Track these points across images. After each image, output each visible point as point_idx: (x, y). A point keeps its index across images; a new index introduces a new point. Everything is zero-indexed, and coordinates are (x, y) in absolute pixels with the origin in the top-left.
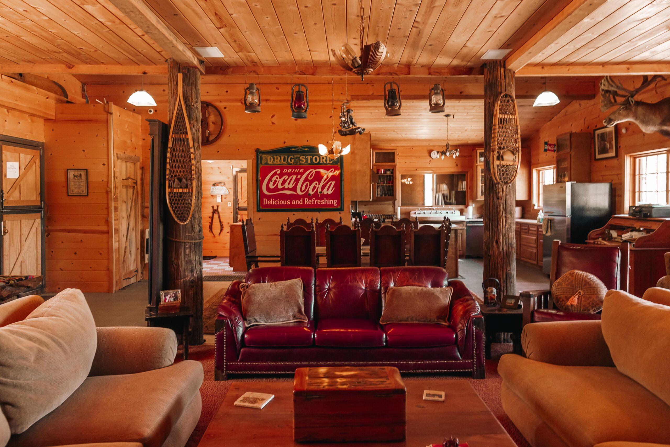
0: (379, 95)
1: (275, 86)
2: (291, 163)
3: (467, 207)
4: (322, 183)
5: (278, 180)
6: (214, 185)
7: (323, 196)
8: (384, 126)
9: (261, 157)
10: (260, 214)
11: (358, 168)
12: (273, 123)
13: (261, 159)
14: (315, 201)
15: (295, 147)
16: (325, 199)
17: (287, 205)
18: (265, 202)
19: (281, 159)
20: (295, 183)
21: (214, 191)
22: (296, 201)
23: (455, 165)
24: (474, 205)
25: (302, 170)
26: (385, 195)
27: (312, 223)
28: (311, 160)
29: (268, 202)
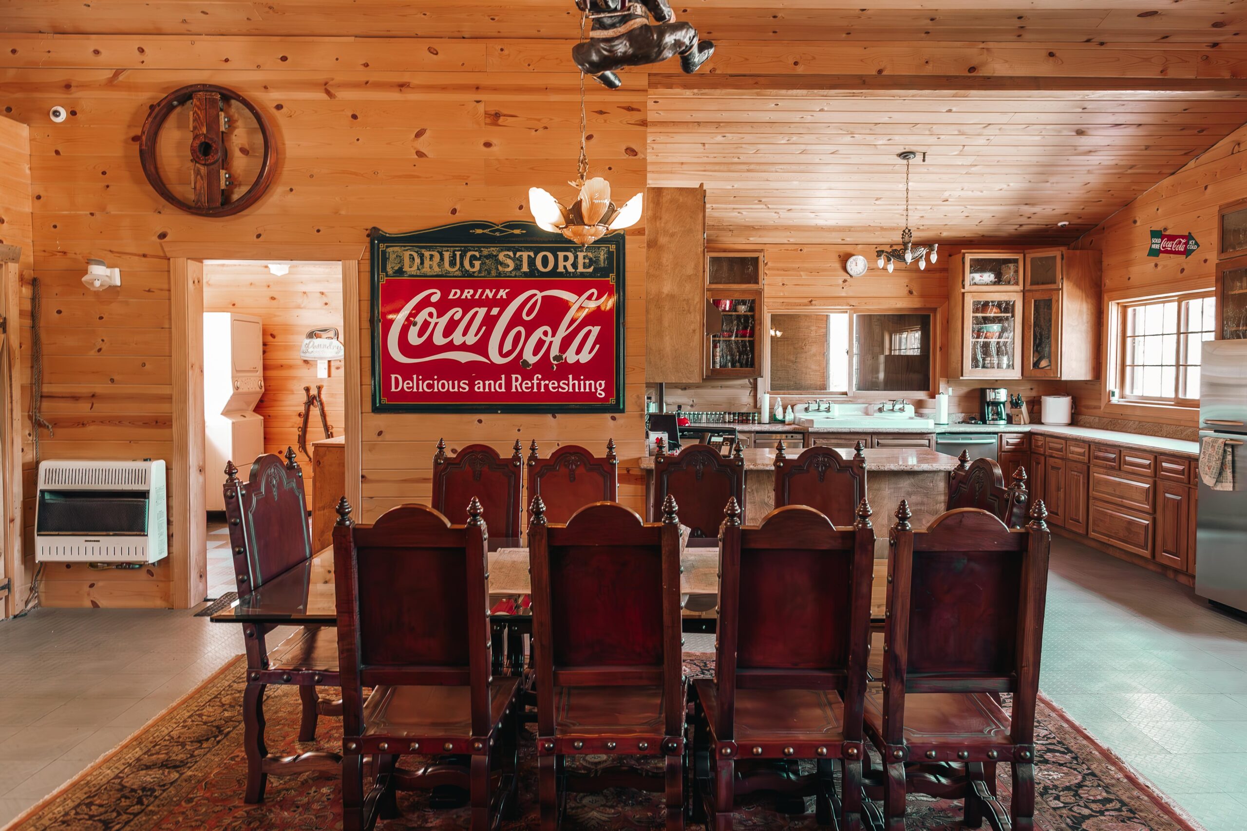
0: (731, 76)
1: (424, 45)
2: (472, 270)
3: (933, 396)
4: (562, 332)
5: (433, 321)
6: (311, 335)
7: (565, 370)
8: (736, 186)
9: (384, 253)
10: (383, 420)
11: (667, 288)
12: (420, 154)
13: (385, 259)
14: (543, 383)
15: (483, 226)
16: (571, 377)
17: (459, 395)
18: (397, 386)
19: (442, 259)
20: (484, 328)
21: (310, 350)
22: (487, 383)
23: (905, 291)
24: (950, 389)
25: (503, 293)
26: (733, 365)
27: (517, 458)
28: (532, 262)
29: (404, 385)
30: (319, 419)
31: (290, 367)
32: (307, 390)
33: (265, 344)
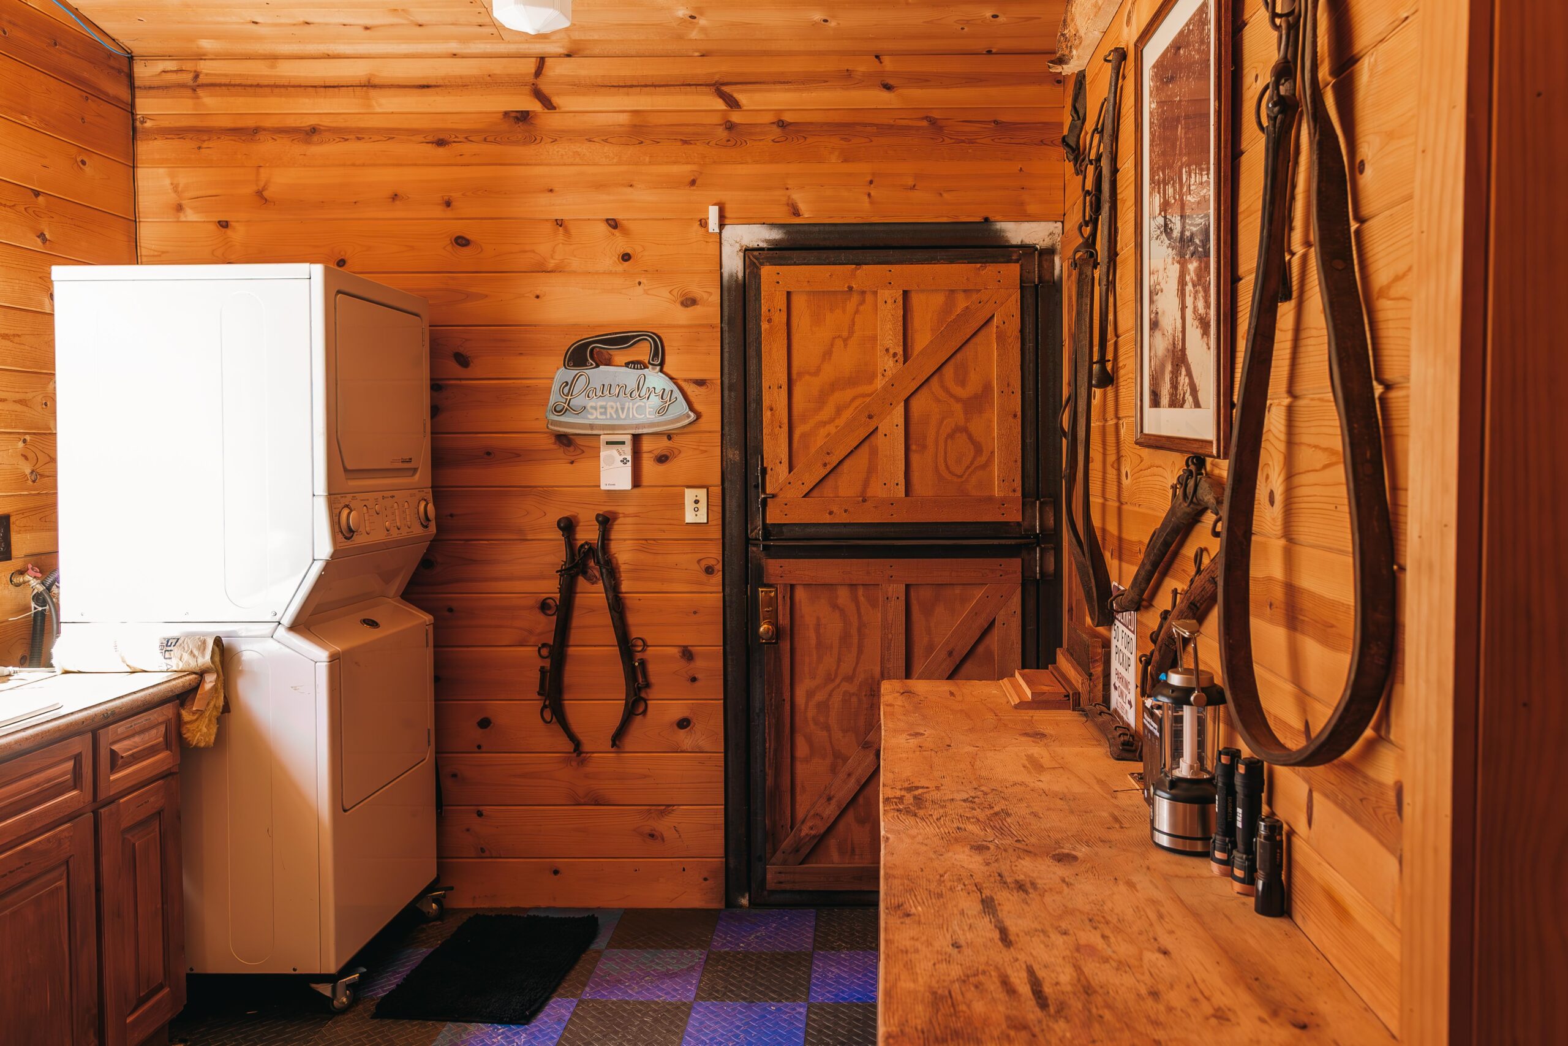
6: (579, 356)
21: (576, 402)
30: (605, 619)
31: (516, 456)
32: (568, 526)
33: (436, 387)
